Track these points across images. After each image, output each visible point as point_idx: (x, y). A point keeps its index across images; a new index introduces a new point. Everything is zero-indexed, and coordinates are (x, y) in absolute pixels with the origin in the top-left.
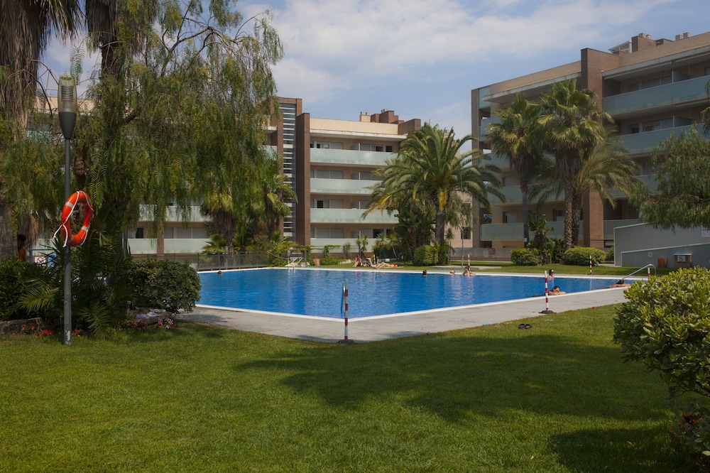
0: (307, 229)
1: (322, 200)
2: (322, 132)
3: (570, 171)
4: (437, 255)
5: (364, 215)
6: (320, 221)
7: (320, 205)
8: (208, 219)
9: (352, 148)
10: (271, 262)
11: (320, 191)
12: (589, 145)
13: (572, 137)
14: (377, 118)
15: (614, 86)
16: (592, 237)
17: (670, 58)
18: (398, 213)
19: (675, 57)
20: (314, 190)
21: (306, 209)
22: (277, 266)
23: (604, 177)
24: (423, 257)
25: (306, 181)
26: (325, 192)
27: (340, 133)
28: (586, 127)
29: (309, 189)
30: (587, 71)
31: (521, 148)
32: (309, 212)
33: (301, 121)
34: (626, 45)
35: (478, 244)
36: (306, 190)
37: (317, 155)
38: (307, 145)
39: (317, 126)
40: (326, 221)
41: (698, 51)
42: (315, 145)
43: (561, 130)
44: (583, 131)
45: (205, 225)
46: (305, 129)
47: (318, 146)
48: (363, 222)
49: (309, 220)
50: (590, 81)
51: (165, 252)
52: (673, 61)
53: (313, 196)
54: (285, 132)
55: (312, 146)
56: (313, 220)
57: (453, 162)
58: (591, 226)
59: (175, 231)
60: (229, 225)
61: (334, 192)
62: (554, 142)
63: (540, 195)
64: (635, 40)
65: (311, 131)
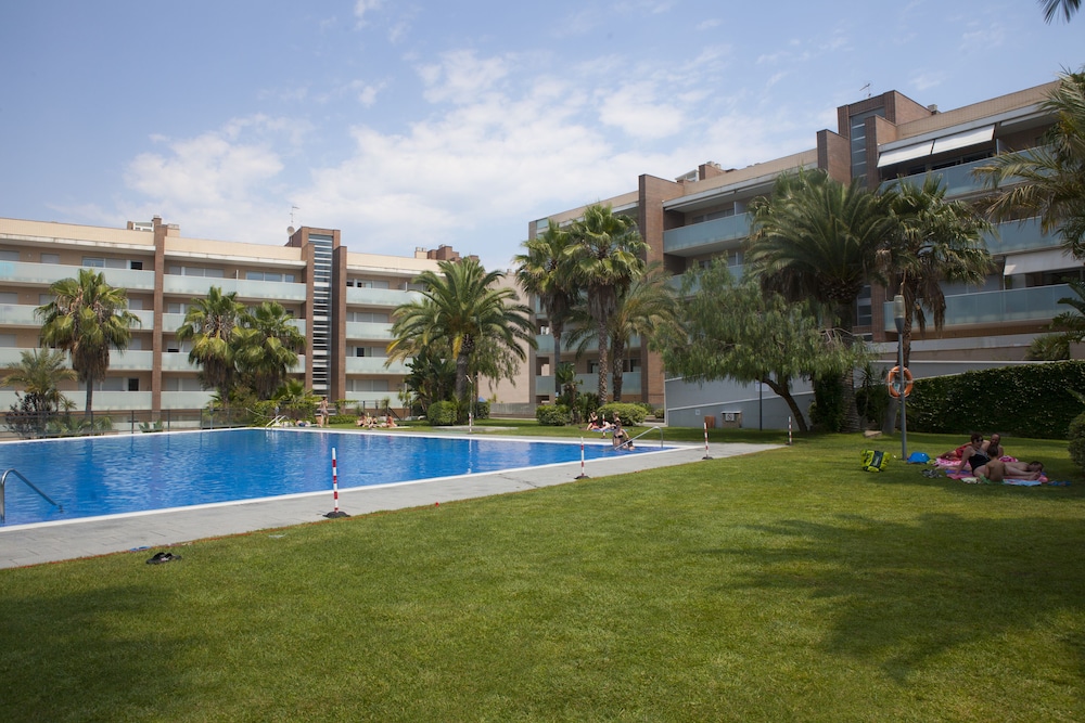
0: (342, 381)
1: (361, 348)
2: (362, 268)
3: (603, 312)
4: (455, 412)
5: (387, 364)
6: (357, 372)
7: (360, 353)
8: (201, 369)
9: (400, 288)
10: (251, 421)
11: (358, 337)
12: (625, 280)
13: (602, 270)
14: (434, 255)
15: (676, 217)
16: (650, 391)
17: (732, 187)
18: (412, 363)
19: (736, 186)
20: (350, 335)
21: (340, 357)
22: (258, 426)
23: (644, 319)
24: (438, 415)
25: (341, 325)
26: (365, 338)
27: (383, 270)
28: (620, 259)
29: (345, 334)
30: (645, 200)
31: (551, 285)
32: (344, 361)
33: (338, 255)
34: (692, 174)
35: (535, 399)
36: (341, 336)
37: (354, 295)
38: (343, 282)
39: (354, 262)
40: (365, 372)
41: (761, 180)
42: (356, 284)
43: (589, 263)
44: (616, 264)
45: (200, 376)
46: (341, 265)
47: (359, 285)
48: (387, 372)
49: (344, 370)
50: (648, 211)
51: (163, 408)
52: (735, 190)
53: (350, 343)
54: (316, 267)
55: (350, 284)
56: (349, 371)
57: (480, 301)
58: (649, 379)
59: (181, 382)
60: (224, 376)
61: (375, 338)
62: (583, 277)
63: (579, 341)
64: (702, 168)
65: (348, 267)
